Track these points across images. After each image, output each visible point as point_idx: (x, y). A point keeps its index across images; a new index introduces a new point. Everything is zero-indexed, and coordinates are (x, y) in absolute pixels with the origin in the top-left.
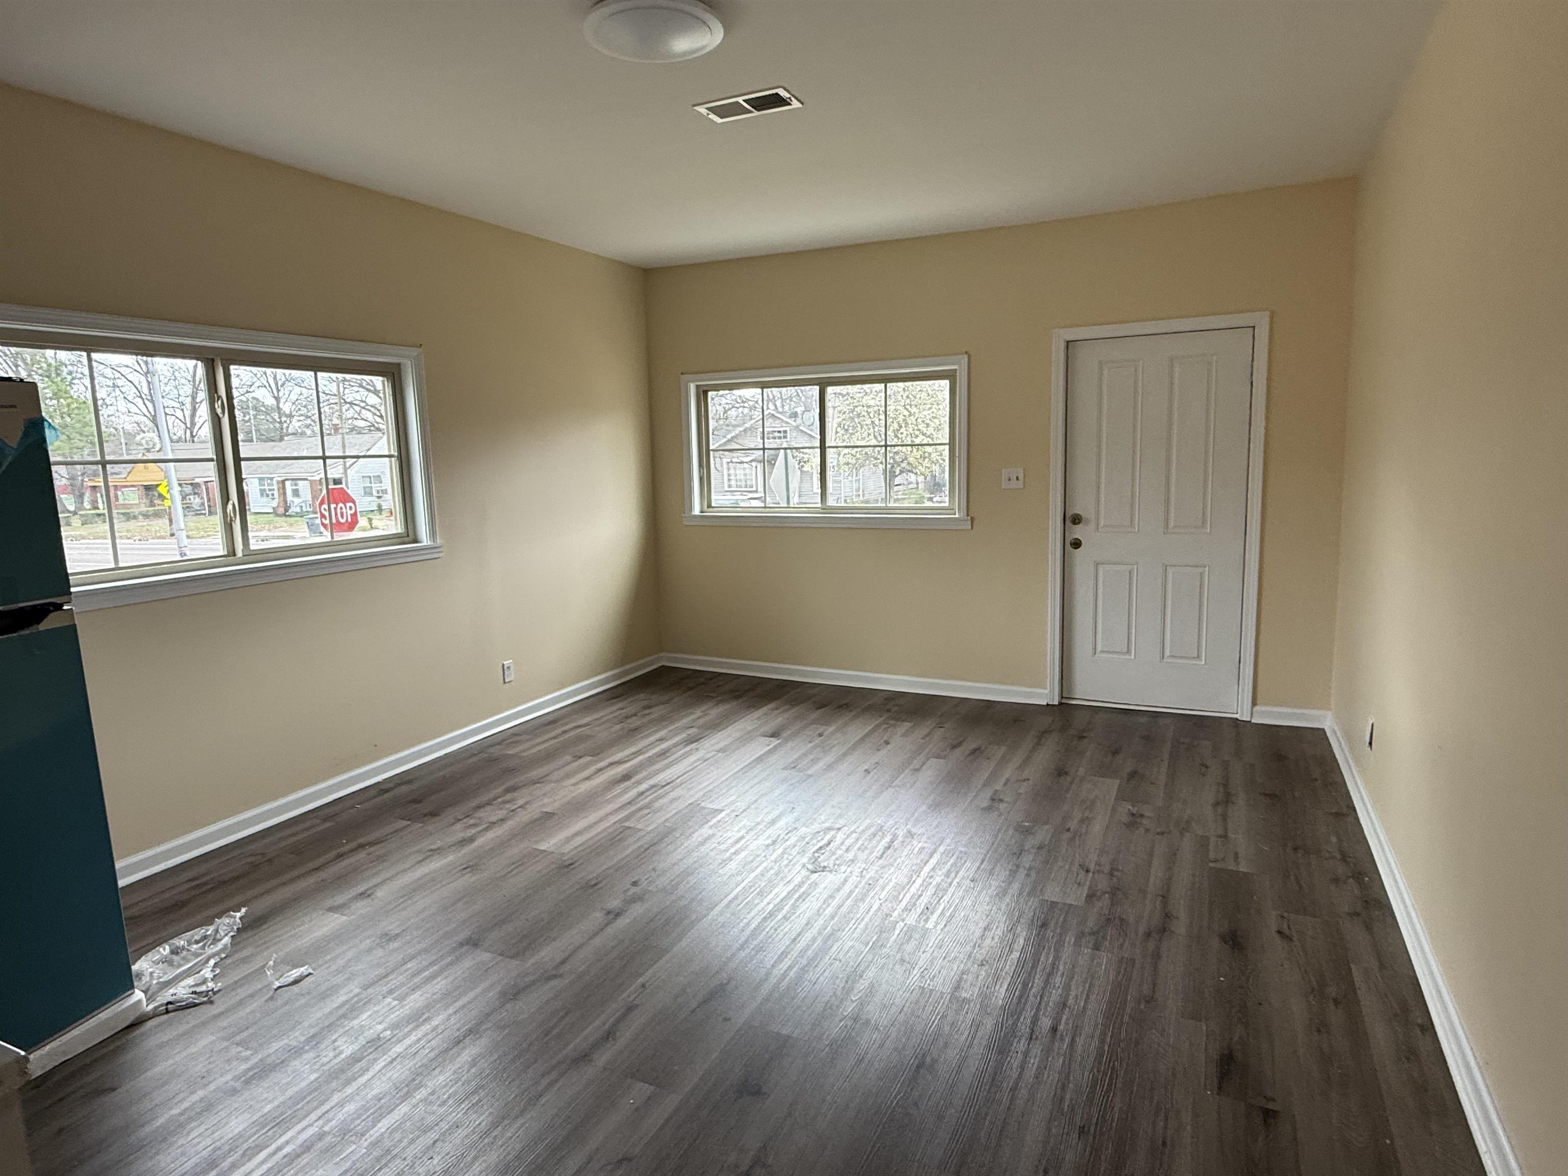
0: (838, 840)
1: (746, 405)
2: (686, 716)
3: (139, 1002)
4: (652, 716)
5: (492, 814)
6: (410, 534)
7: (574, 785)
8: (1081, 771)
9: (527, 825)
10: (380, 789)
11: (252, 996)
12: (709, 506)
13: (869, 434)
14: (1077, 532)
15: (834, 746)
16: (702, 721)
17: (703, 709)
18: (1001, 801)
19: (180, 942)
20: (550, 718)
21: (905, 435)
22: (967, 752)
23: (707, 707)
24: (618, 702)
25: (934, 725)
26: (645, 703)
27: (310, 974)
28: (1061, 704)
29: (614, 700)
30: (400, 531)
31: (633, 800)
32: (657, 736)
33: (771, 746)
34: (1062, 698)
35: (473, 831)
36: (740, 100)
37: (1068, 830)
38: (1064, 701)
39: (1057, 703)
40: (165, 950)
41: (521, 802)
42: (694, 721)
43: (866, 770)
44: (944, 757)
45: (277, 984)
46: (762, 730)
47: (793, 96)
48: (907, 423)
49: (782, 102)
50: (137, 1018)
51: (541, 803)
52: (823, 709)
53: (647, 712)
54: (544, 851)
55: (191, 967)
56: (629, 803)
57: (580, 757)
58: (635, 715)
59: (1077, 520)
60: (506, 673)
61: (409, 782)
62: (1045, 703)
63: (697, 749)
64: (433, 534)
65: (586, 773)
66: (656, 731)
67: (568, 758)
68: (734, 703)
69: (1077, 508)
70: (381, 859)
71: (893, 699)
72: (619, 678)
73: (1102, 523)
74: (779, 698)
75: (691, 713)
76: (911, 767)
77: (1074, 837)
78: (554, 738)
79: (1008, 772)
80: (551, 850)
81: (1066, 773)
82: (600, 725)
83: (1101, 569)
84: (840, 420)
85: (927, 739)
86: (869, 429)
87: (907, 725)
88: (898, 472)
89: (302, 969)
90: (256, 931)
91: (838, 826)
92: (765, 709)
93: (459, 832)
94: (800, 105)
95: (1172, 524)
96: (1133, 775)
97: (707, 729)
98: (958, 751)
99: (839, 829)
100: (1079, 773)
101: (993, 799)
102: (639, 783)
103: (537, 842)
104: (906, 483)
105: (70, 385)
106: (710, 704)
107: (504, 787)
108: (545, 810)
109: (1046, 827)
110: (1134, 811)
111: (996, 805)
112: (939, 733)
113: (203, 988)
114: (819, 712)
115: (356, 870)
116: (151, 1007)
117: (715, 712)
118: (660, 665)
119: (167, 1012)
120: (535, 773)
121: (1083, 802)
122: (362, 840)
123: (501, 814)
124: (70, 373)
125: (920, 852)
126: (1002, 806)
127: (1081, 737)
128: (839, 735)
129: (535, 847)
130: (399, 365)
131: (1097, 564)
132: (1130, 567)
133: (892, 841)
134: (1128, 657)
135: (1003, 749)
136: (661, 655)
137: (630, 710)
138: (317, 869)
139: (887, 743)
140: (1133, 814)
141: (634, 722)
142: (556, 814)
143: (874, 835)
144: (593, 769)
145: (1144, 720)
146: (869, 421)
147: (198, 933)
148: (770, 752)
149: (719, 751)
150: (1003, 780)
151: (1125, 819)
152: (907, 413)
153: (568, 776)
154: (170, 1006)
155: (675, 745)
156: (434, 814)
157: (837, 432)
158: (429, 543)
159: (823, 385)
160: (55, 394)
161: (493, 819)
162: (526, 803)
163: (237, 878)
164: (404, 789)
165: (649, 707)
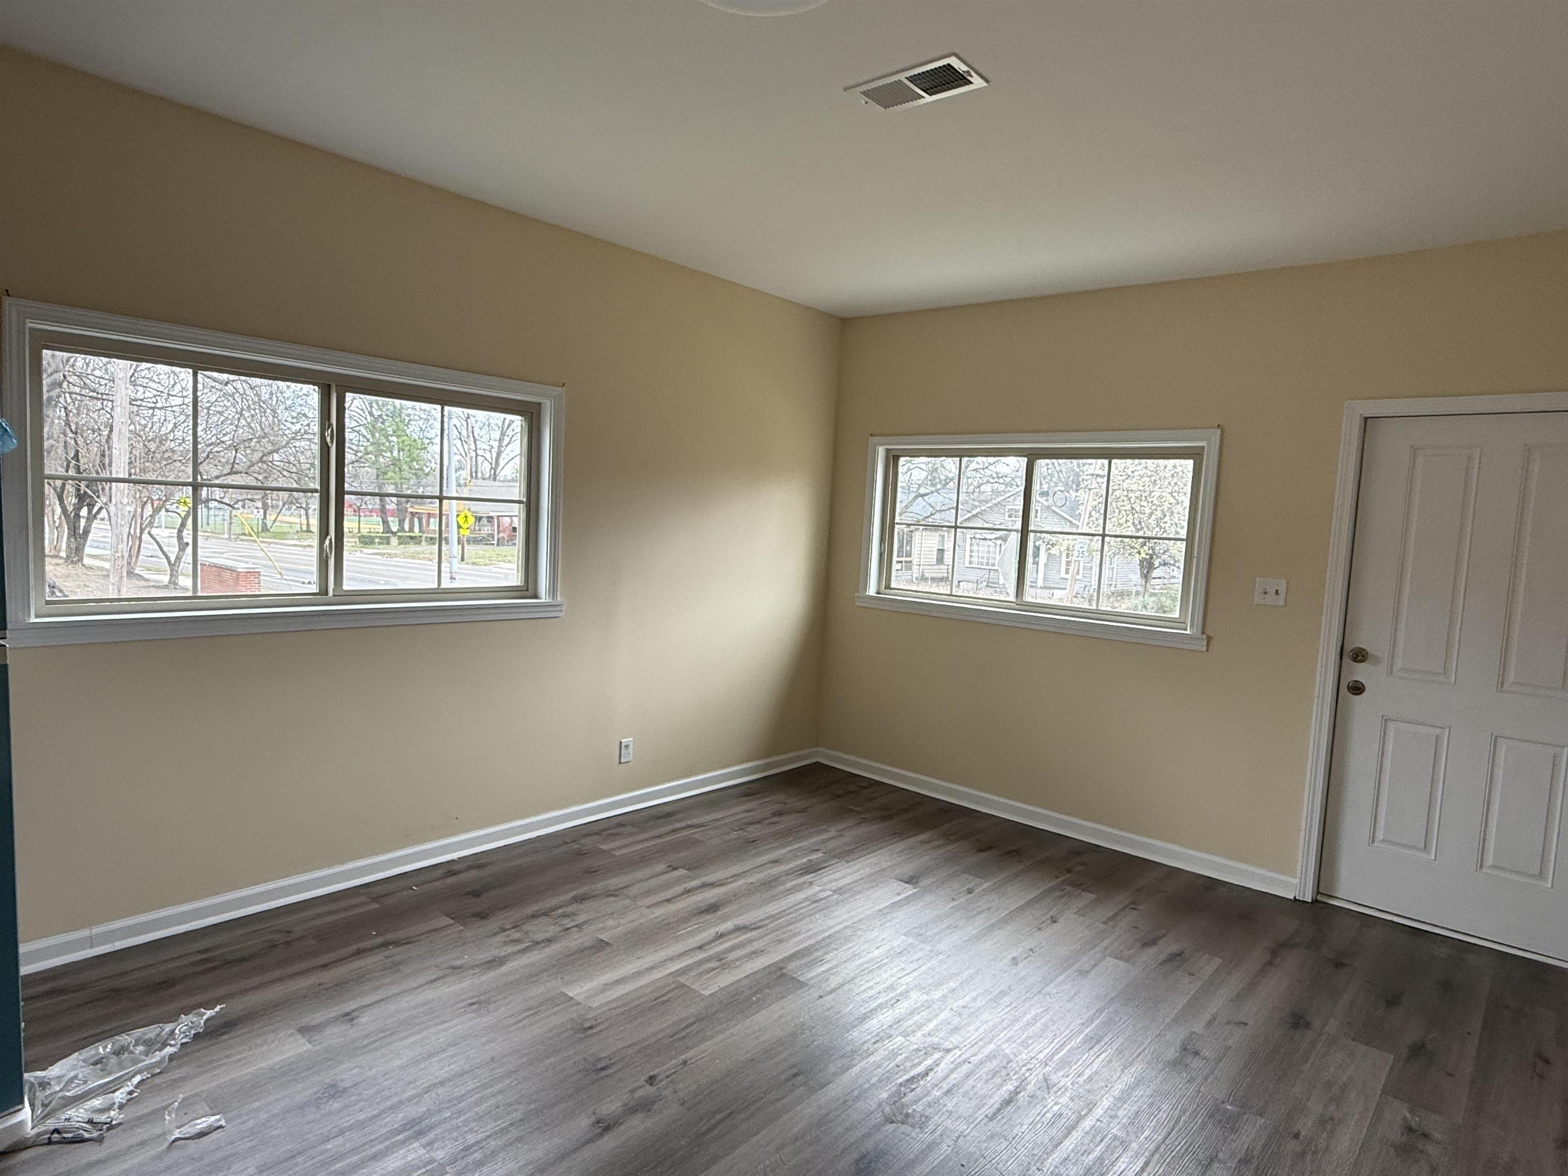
0: (941, 1071)
1: (1001, 481)
2: (818, 833)
3: (21, 1123)
4: (779, 827)
5: (541, 929)
6: (528, 588)
7: (649, 907)
8: (1333, 1026)
9: (575, 952)
10: (449, 869)
11: (142, 1144)
12: (888, 587)
13: (1127, 521)
14: (1360, 672)
15: (982, 912)
16: (831, 845)
17: (840, 827)
18: (1196, 1053)
19: (125, 1039)
20: (666, 809)
21: (1168, 524)
22: (1163, 957)
23: (845, 825)
24: (750, 801)
25: (1126, 902)
26: (778, 807)
27: (221, 1127)
28: (1315, 901)
29: (745, 798)
30: (519, 584)
31: (705, 944)
32: (773, 855)
33: (902, 897)
34: (1318, 893)
35: (510, 949)
36: (902, 77)
37: (1296, 1136)
38: (1319, 898)
39: (1310, 901)
40: (103, 1049)
41: (581, 919)
42: (824, 841)
43: (1014, 959)
44: (1127, 960)
45: (177, 1134)
46: (898, 871)
47: (972, 68)
48: (1172, 513)
49: (960, 79)
50: (10, 1146)
51: (601, 925)
52: (985, 854)
53: (775, 819)
54: (572, 998)
55: (109, 1082)
56: (700, 948)
57: (676, 869)
58: (759, 822)
59: (1360, 656)
60: (623, 752)
61: (480, 867)
62: (1292, 897)
63: (811, 883)
64: (553, 590)
65: (669, 894)
66: (776, 848)
67: (662, 867)
68: (881, 825)
69: (1362, 640)
70: (395, 967)
71: (1080, 854)
72: (763, 771)
73: (1399, 663)
74: (935, 827)
75: (824, 831)
76: (1075, 967)
77: (1304, 1153)
78: (659, 837)
79: (1218, 1003)
80: (579, 998)
81: (1308, 1025)
82: (716, 828)
83: (1391, 726)
84: (1096, 503)
85: (1111, 924)
86: (1128, 515)
87: (1089, 897)
88: (1157, 564)
89: (213, 1118)
90: (214, 1041)
91: (948, 1045)
92: (911, 841)
93: (495, 948)
94: (985, 84)
95: (1511, 677)
96: (1418, 1050)
97: (834, 857)
98: (1152, 951)
99: (948, 1051)
100: (1326, 1029)
101: (1184, 1049)
102: (724, 919)
103: (568, 984)
104: (1167, 576)
105: (407, 425)
106: (851, 822)
107: (573, 894)
108: (601, 937)
109: (1261, 1121)
110: (1414, 1122)
111: (1189, 1059)
112: (1129, 918)
113: (103, 1118)
114: (981, 855)
115: (361, 978)
116: (36, 1130)
117: (853, 832)
118: (814, 761)
119: (50, 1142)
120: (614, 882)
121: (1329, 1085)
122: (390, 936)
123: (552, 930)
124: (409, 415)
125: (1052, 1124)
126: (1196, 1063)
127: (1339, 965)
128: (994, 896)
129: (563, 990)
130: (540, 404)
131: (1386, 720)
132: (1439, 731)
133: (1016, 1092)
134: (1423, 855)
135: (1217, 961)
136: (819, 749)
137: (757, 815)
138: (325, 966)
139: (1054, 920)
140: (1410, 1130)
141: (754, 832)
142: (612, 945)
143: (995, 1073)
144: (679, 889)
145: (1443, 951)
146: (1128, 507)
147: (150, 1032)
148: (896, 905)
149: (835, 891)
150: (1207, 1016)
151: (1396, 1135)
152: (1172, 501)
153: (649, 892)
154: (55, 1135)
155: (788, 873)
156: (482, 916)
157: (1090, 516)
158: (548, 600)
159: (1032, 456)
160: (394, 432)
161: (540, 937)
162: (585, 922)
163: (244, 959)
164: (474, 873)
165: (780, 814)
